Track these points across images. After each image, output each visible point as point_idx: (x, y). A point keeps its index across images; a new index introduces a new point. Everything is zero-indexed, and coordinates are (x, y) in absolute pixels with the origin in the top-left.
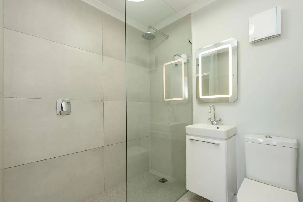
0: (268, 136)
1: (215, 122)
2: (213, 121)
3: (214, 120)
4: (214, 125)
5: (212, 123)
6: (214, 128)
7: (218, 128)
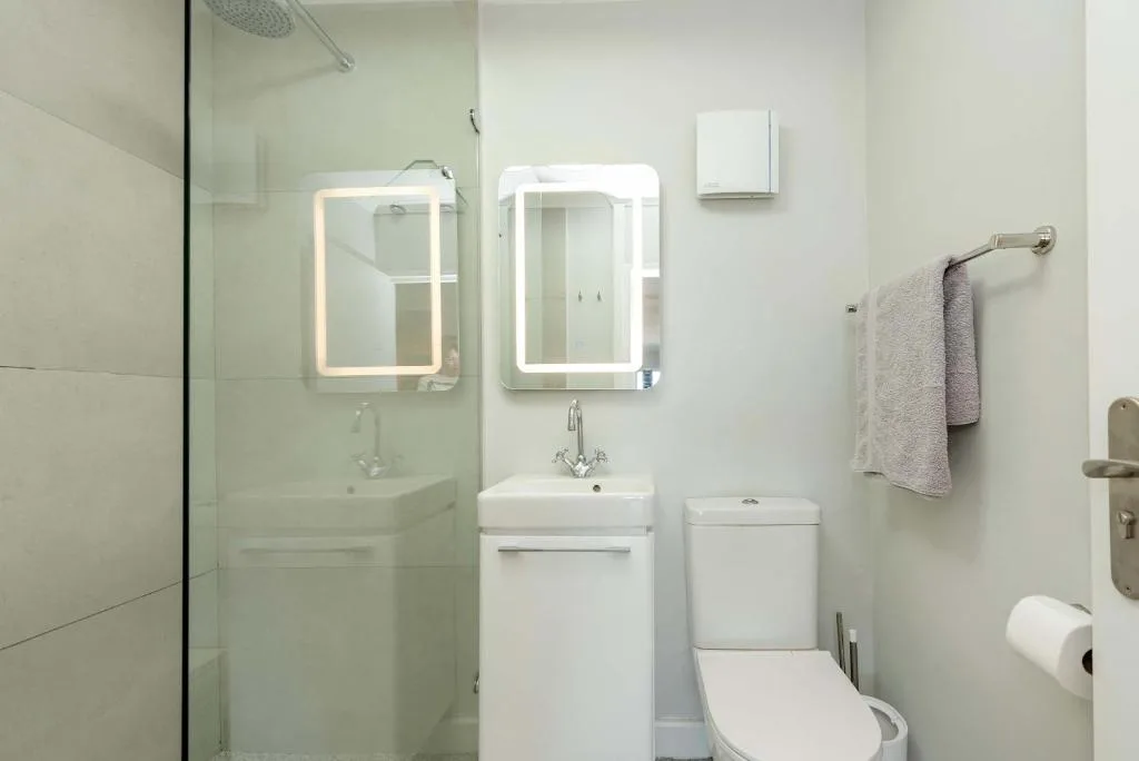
0: (750, 498)
1: (582, 468)
2: (575, 465)
3: (579, 460)
4: (578, 477)
5: (574, 474)
6: (579, 489)
7: (597, 488)
